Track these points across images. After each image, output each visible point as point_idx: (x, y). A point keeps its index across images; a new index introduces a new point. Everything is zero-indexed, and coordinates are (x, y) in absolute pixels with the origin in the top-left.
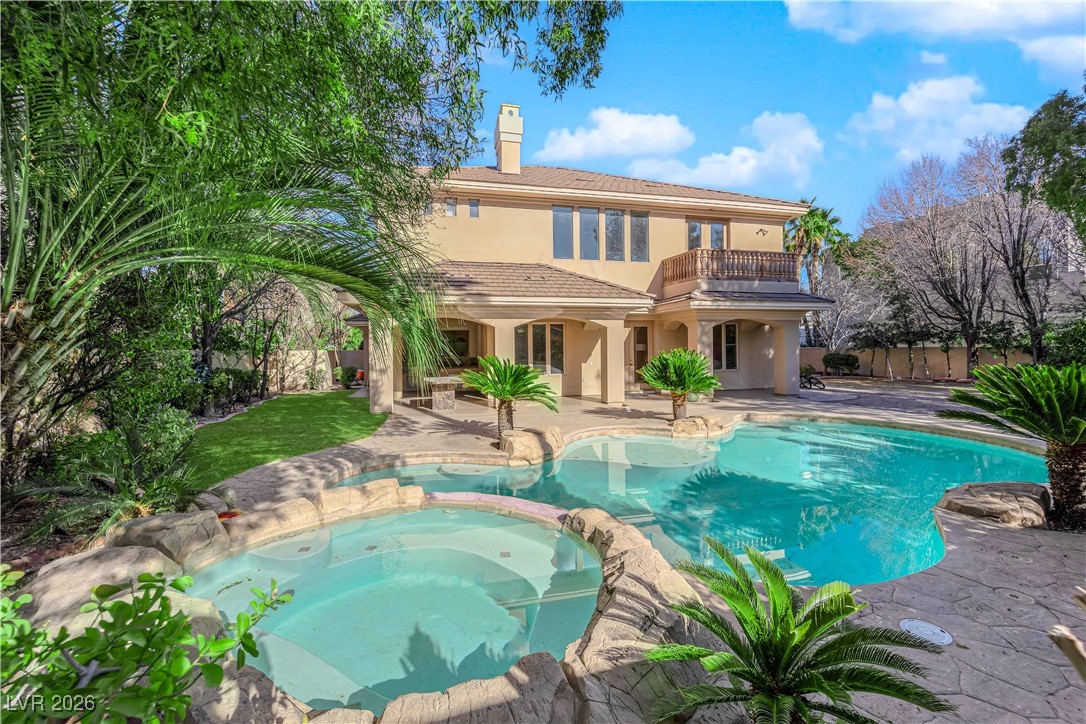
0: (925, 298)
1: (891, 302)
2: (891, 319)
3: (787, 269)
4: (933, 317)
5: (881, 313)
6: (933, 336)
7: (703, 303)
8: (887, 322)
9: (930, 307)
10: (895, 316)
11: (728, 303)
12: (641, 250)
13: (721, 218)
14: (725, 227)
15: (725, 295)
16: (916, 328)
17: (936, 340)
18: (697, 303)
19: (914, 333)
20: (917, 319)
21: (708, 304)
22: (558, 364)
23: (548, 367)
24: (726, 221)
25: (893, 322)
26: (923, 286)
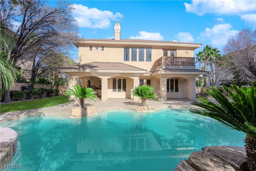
0: (244, 72)
1: (234, 74)
2: (234, 78)
3: (191, 62)
4: (247, 78)
5: (231, 77)
6: (247, 84)
7: (162, 72)
8: (232, 79)
9: (246, 75)
10: (235, 78)
11: (170, 72)
12: (149, 58)
13: (174, 49)
14: (175, 51)
15: (170, 70)
16: (241, 81)
17: (248, 85)
18: (160, 72)
19: (241, 83)
20: (242, 78)
21: (163, 72)
22: (125, 89)
23: (122, 90)
24: (175, 50)
25: (234, 79)
26: (243, 68)
